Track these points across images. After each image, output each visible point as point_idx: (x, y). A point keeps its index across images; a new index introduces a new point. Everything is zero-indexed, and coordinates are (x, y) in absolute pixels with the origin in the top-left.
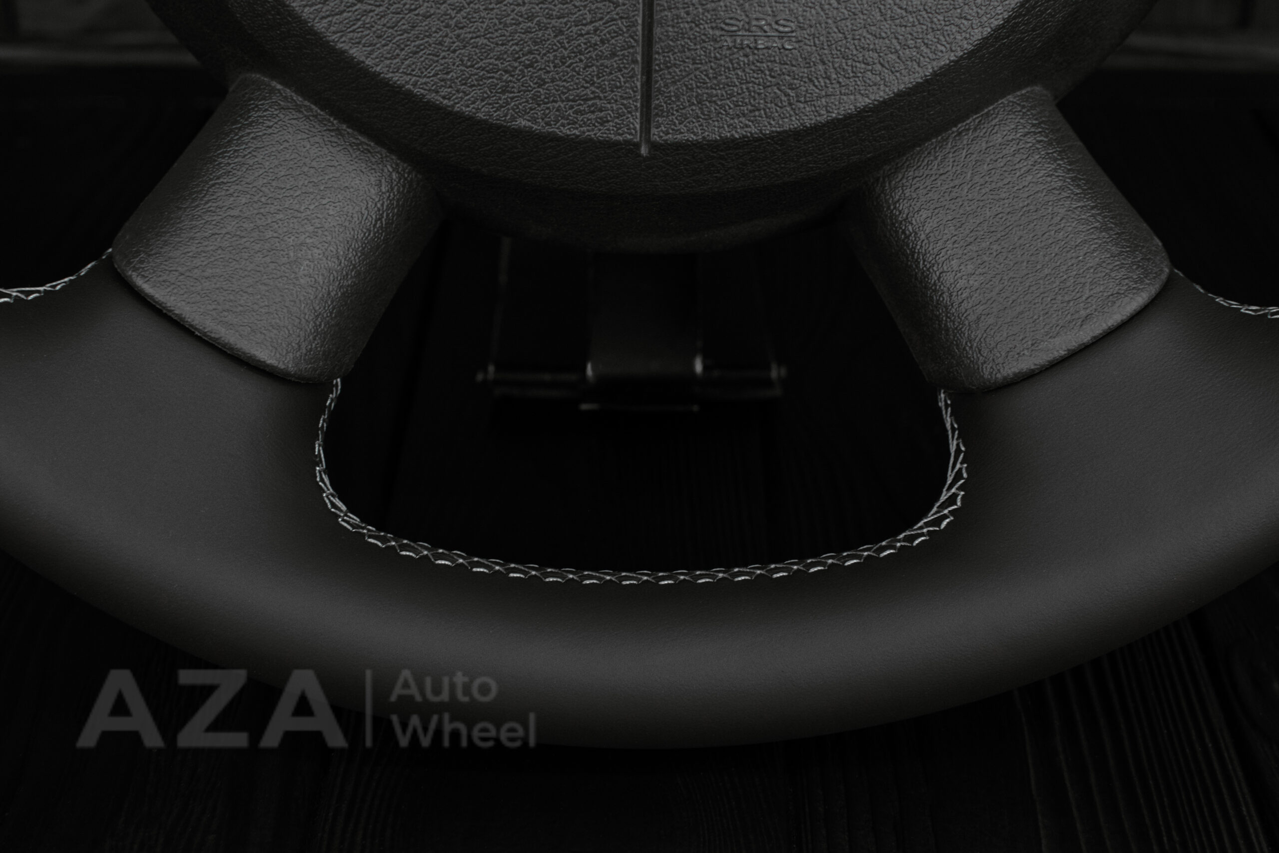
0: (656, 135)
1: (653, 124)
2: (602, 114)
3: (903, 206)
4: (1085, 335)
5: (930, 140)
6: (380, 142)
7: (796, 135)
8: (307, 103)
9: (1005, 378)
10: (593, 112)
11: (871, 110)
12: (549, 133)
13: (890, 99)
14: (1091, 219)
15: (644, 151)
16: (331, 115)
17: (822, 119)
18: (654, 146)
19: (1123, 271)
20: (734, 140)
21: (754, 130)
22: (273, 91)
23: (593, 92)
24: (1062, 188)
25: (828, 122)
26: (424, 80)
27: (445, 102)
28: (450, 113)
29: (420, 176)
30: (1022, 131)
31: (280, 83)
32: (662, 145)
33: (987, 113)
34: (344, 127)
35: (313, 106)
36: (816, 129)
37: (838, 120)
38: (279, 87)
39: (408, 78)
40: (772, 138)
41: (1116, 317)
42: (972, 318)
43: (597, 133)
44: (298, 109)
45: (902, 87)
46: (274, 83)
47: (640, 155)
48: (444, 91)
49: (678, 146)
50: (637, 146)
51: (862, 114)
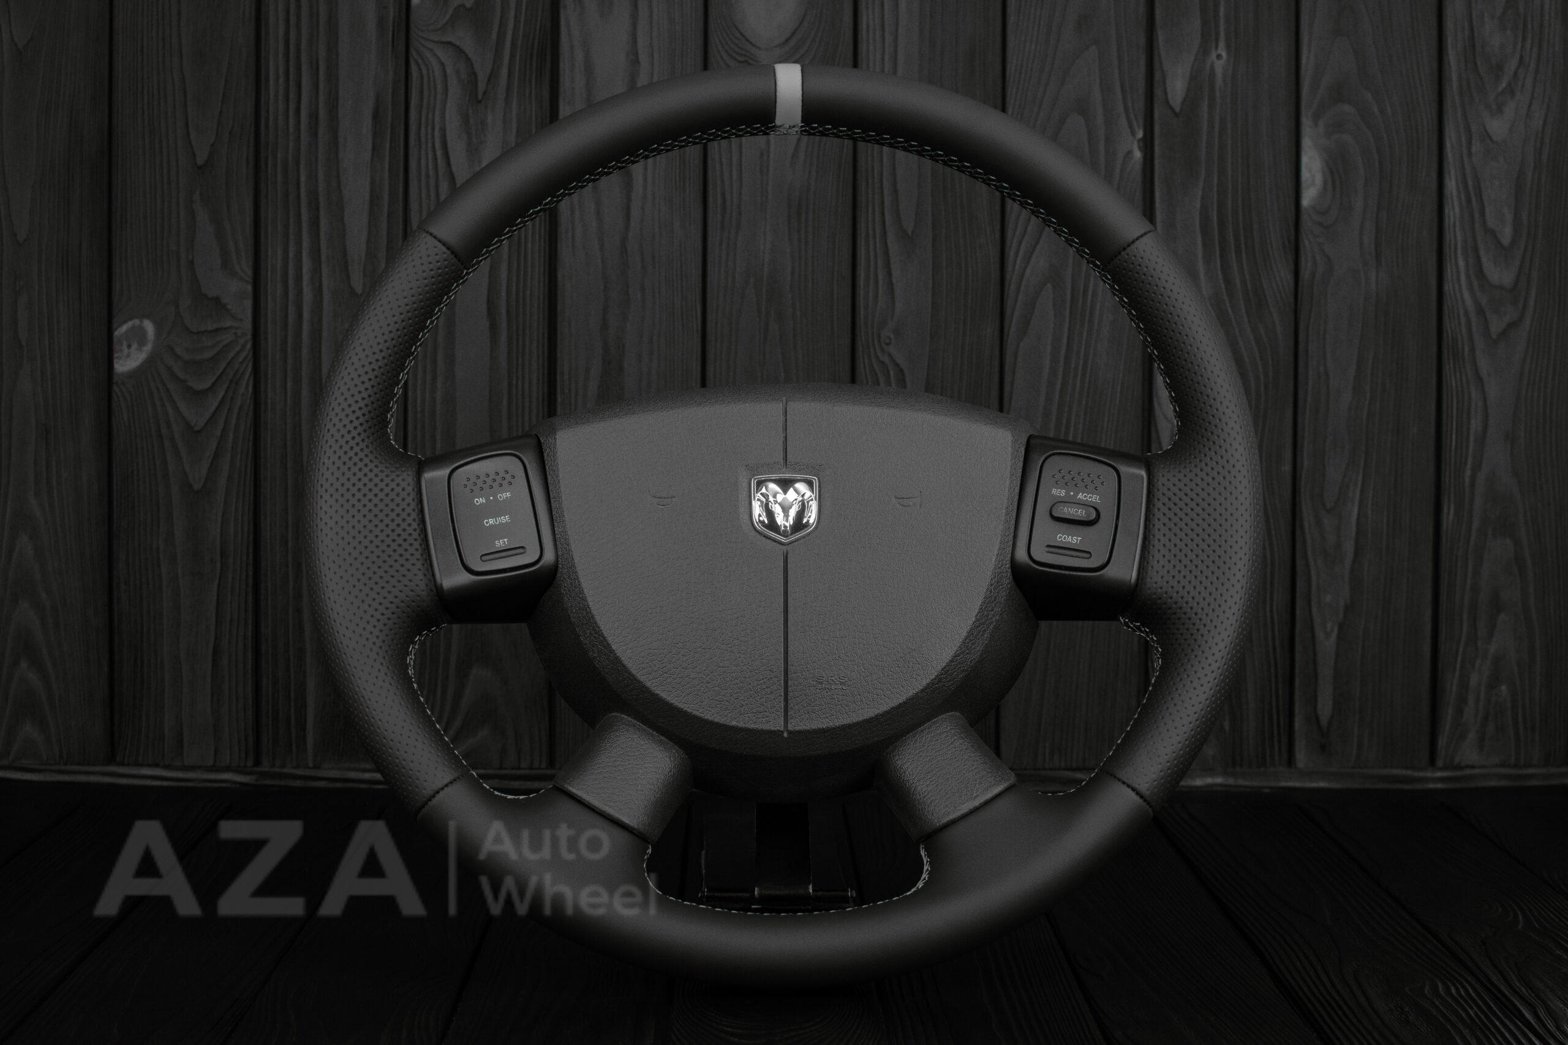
0: (790, 727)
1: (789, 722)
2: (767, 719)
3: (899, 763)
4: (977, 803)
5: (909, 733)
6: (671, 740)
7: (850, 726)
8: (638, 723)
9: (943, 824)
10: (763, 718)
11: (881, 715)
12: (745, 727)
13: (889, 710)
14: (979, 760)
15: (785, 735)
16: (649, 728)
17: (861, 719)
18: (790, 732)
19: (993, 778)
20: (823, 729)
21: (831, 724)
22: (623, 718)
23: (763, 709)
24: (966, 749)
25: (863, 720)
26: (693, 706)
27: (701, 715)
28: (704, 720)
29: (687, 757)
30: (949, 728)
31: (626, 715)
32: (792, 731)
33: (934, 722)
34: (655, 733)
35: (641, 724)
36: (858, 723)
37: (867, 719)
38: (626, 717)
39: (685, 705)
40: (839, 727)
41: (989, 795)
42: (929, 802)
43: (766, 727)
44: (634, 726)
45: (894, 705)
46: (623, 716)
47: (783, 737)
48: (701, 710)
49: (800, 732)
50: (782, 732)
51: (877, 718)
